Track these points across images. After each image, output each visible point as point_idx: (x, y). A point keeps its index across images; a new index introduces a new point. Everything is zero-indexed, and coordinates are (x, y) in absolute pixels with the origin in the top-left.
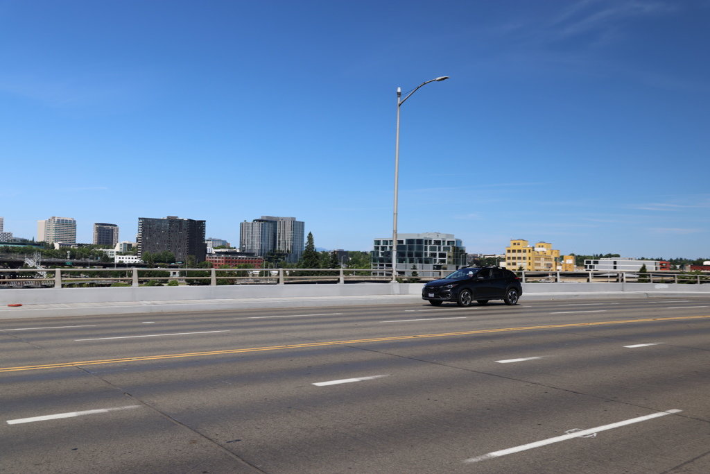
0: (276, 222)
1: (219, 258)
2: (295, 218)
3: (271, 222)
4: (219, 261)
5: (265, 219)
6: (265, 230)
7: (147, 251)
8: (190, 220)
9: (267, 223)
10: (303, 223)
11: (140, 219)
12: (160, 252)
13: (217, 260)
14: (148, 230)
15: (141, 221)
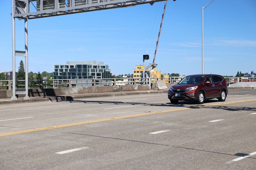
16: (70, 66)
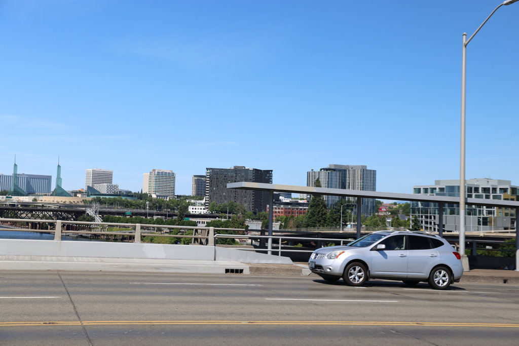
0: (345, 171)
1: (279, 209)
2: (366, 166)
3: (340, 170)
4: (279, 212)
5: (333, 168)
6: (331, 179)
7: (214, 202)
8: (256, 170)
9: (334, 172)
10: (374, 171)
11: (207, 169)
12: (226, 202)
13: (277, 210)
14: (216, 180)
15: (209, 171)
16: (439, 188)
